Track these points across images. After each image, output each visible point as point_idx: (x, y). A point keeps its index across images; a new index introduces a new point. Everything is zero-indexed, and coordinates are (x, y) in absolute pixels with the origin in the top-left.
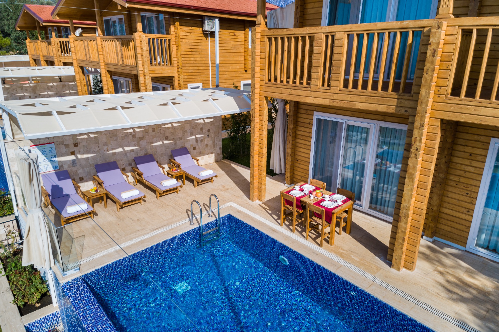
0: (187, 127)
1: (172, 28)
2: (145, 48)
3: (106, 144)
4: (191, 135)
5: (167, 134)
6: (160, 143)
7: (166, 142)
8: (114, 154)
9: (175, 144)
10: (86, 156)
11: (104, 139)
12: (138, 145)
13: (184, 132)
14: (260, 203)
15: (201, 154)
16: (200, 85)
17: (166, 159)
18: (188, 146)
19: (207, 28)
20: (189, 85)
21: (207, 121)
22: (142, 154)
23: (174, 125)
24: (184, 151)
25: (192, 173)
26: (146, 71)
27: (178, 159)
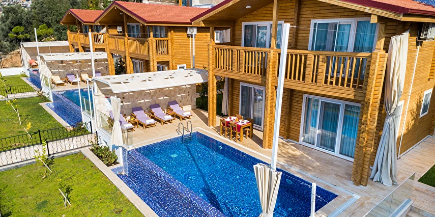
0: (177, 90)
1: (169, 34)
2: (154, 46)
3: (137, 98)
4: (179, 94)
5: (166, 94)
6: (162, 98)
7: (165, 97)
8: (140, 103)
9: (171, 99)
10: (128, 103)
11: (136, 95)
12: (152, 99)
13: (176, 92)
14: (213, 127)
15: (184, 105)
16: (185, 65)
17: (165, 107)
18: (177, 100)
19: (189, 32)
20: (178, 66)
21: (188, 86)
22: (154, 103)
23: (170, 88)
24: (175, 103)
25: (179, 114)
26: (154, 58)
27: (172, 107)
